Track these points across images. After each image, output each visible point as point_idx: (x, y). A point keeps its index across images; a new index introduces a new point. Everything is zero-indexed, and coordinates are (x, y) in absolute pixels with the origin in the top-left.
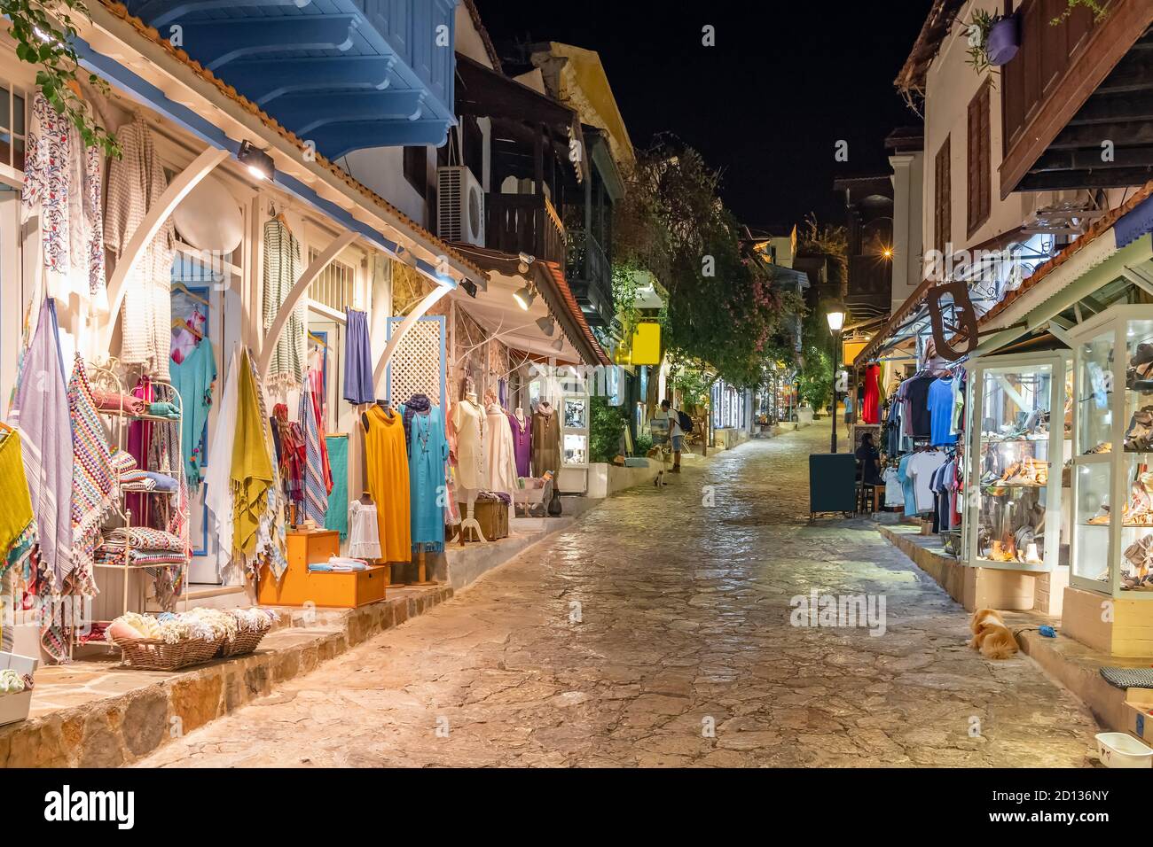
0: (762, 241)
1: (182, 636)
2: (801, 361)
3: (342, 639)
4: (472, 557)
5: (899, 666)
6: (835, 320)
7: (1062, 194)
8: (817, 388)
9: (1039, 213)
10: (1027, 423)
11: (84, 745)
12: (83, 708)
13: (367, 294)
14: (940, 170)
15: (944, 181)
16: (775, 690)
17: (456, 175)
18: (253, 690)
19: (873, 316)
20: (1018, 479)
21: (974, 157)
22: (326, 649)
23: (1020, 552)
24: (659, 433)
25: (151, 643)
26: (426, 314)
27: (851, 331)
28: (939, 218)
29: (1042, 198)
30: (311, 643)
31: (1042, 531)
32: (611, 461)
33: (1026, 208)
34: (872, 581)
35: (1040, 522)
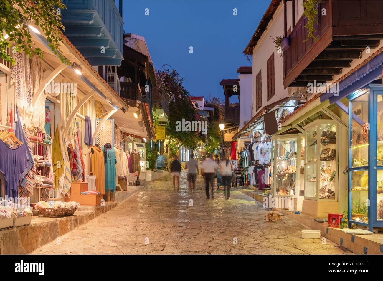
0: (194, 101)
1: (58, 207)
2: (207, 141)
3: (93, 214)
4: (121, 195)
5: (257, 222)
6: (222, 127)
7: (300, 88)
8: (212, 150)
9: (293, 93)
10: (289, 155)
11: (42, 234)
12: (41, 223)
13: (90, 112)
14: (258, 80)
15: (259, 83)
16: (225, 227)
17: (113, 75)
18: (75, 226)
19: (233, 126)
20: (287, 171)
21: (269, 76)
22: (90, 217)
23: (288, 193)
24: (165, 162)
25: (50, 209)
26: (108, 118)
27: (227, 131)
28: (258, 95)
29: (294, 89)
30: (87, 214)
31: (295, 186)
32: (152, 170)
33: (289, 92)
34: (242, 204)
35: (293, 184)
